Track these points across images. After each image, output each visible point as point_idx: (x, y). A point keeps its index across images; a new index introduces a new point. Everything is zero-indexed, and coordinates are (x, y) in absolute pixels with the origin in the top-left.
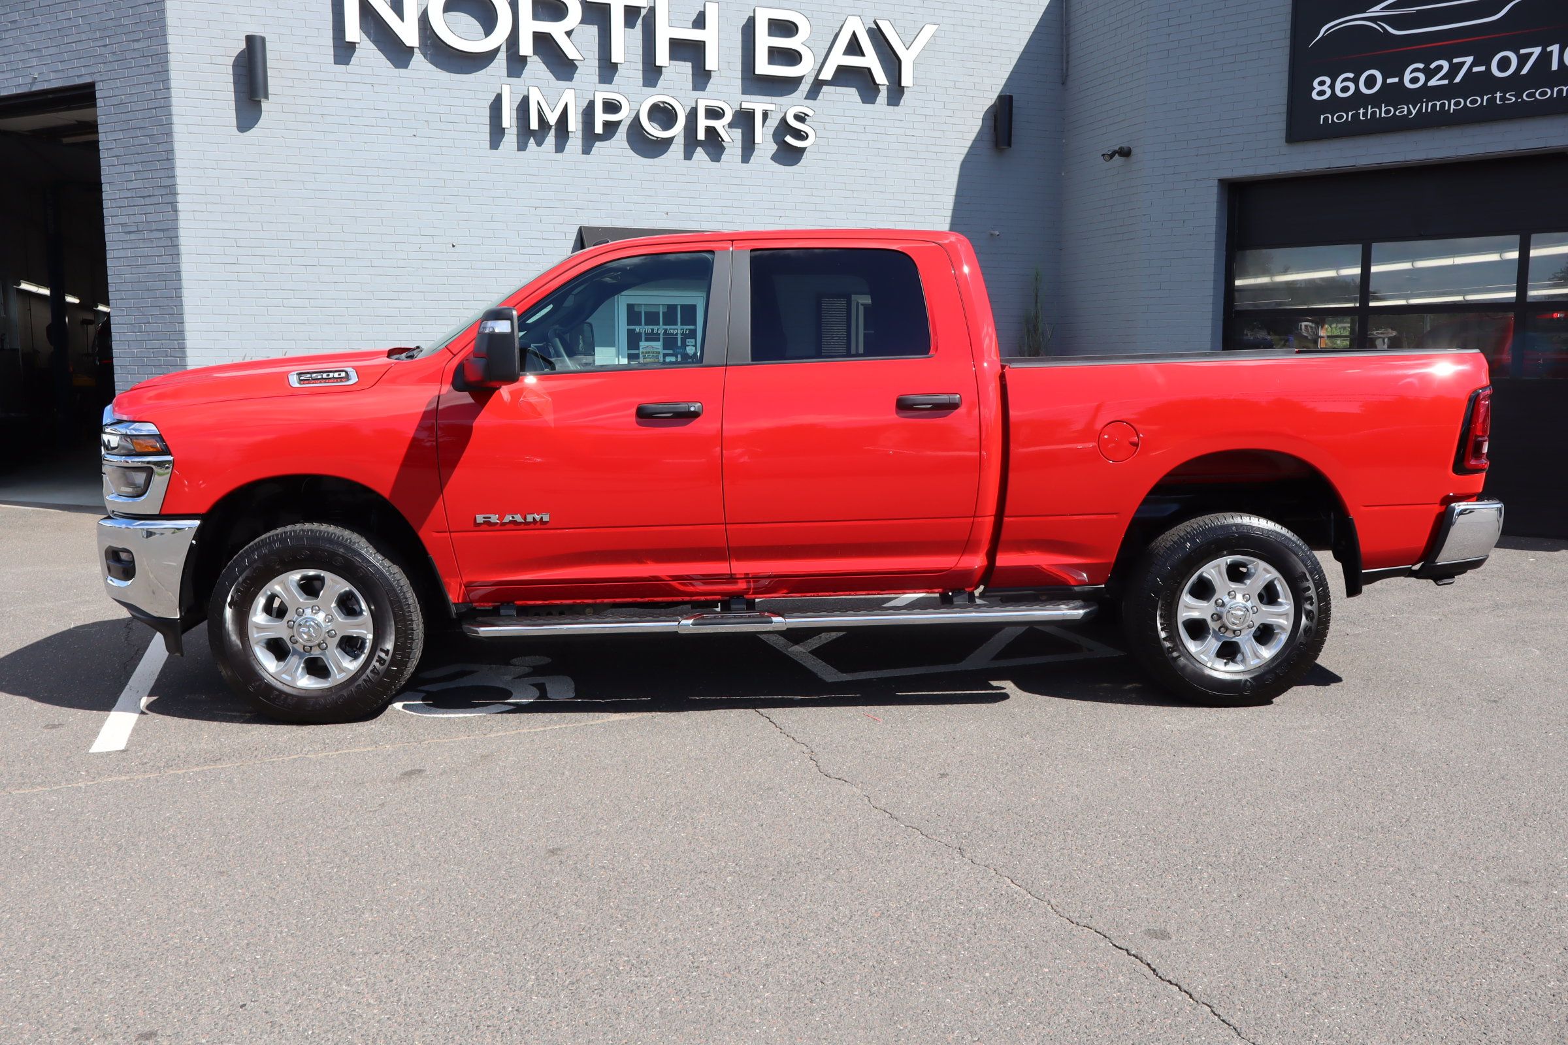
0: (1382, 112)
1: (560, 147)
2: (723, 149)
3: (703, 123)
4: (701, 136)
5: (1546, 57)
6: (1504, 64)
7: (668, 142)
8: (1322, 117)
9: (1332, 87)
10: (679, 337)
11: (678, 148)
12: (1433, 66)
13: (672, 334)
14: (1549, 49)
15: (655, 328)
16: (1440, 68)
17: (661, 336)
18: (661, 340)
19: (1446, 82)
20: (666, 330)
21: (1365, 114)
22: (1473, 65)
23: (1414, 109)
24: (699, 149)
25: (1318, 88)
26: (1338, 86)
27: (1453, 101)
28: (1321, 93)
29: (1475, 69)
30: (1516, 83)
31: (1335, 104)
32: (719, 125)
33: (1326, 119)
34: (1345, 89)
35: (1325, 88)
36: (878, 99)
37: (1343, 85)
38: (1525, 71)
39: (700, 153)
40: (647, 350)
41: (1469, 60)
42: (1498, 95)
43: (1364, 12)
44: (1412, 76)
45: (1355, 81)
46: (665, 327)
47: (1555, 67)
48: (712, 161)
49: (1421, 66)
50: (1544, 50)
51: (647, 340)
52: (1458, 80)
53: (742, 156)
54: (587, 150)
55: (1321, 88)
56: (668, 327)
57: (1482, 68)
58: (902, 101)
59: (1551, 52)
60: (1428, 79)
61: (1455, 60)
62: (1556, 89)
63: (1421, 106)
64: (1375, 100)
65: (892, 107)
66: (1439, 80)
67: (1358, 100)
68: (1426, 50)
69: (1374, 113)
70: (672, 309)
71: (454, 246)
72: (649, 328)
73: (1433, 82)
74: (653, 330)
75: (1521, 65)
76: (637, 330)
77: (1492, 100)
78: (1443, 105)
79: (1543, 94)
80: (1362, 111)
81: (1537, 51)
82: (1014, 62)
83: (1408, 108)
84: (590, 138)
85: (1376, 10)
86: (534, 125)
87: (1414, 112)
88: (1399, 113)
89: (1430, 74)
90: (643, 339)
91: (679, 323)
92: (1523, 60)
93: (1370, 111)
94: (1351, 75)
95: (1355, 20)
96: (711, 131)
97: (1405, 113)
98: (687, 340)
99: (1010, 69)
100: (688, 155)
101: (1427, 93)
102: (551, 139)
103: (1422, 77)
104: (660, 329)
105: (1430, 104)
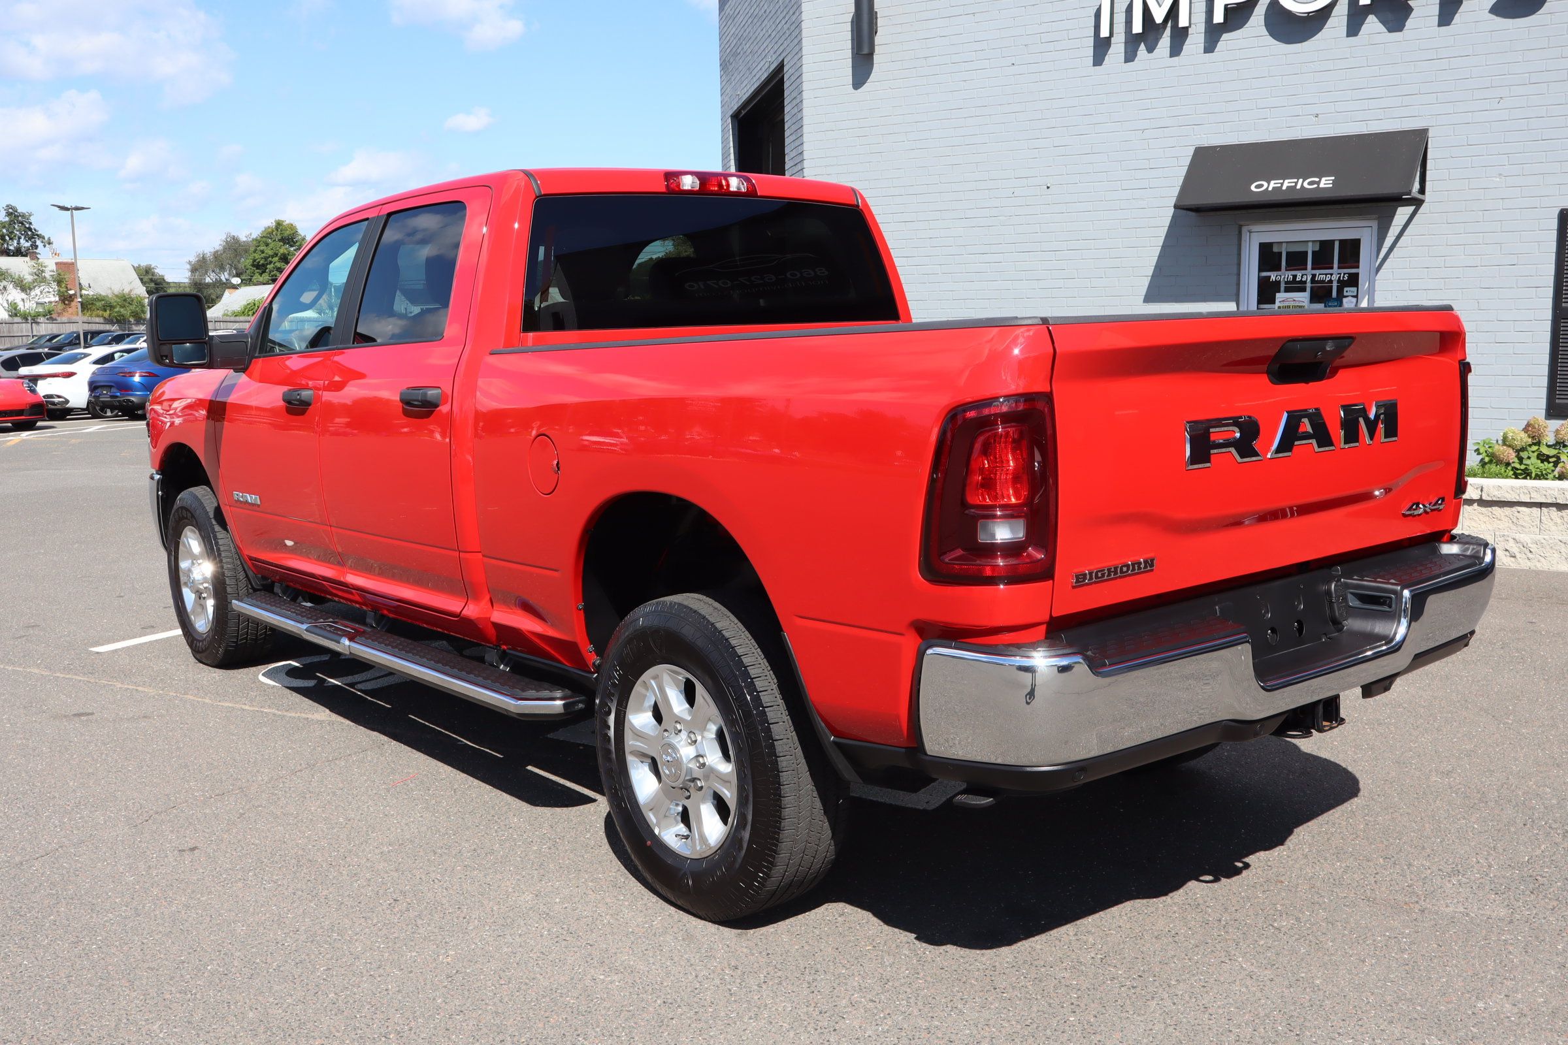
1: (1176, 49)
2: (1409, 11)
10: (1335, 285)
11: (1338, 20)
13: (1323, 282)
15: (1299, 274)
17: (1309, 285)
18: (1308, 289)
20: (1314, 276)
24: (1372, 19)
39: (1371, 23)
40: (1286, 304)
46: (1314, 272)
48: (1395, 30)
51: (1287, 290)
53: (1440, 15)
54: (1210, 47)
56: (1317, 272)
70: (1326, 246)
71: (1048, 188)
72: (1289, 275)
74: (1295, 277)
76: (1273, 278)
84: (1214, 33)
86: (1137, 28)
90: (1282, 289)
91: (1336, 265)
98: (1346, 289)
100: (1356, 30)
102: (1165, 40)
104: (1306, 275)
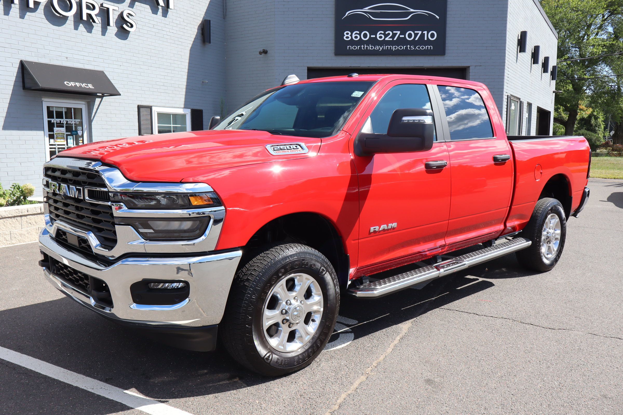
0: (370, 47)
1: (7, 12)
2: (92, 27)
3: (85, 11)
4: (85, 18)
5: (423, 35)
6: (410, 36)
7: (66, 18)
8: (348, 47)
9: (351, 35)
10: (74, 125)
11: (70, 23)
12: (387, 33)
13: (70, 124)
14: (424, 32)
15: (62, 120)
16: (389, 34)
17: (65, 125)
18: (65, 127)
19: (391, 39)
20: (67, 121)
21: (364, 48)
22: (400, 34)
23: (381, 48)
24: (81, 25)
25: (346, 36)
26: (354, 36)
27: (394, 47)
28: (347, 37)
29: (401, 36)
30: (413, 43)
31: (352, 42)
32: (93, 13)
33: (350, 48)
34: (356, 37)
35: (349, 36)
36: (158, 13)
37: (355, 36)
38: (417, 39)
39: (81, 27)
40: (58, 132)
41: (399, 32)
42: (409, 46)
43: (362, 9)
44: (379, 35)
45: (360, 34)
46: (66, 120)
47: (426, 39)
48: (88, 32)
49: (383, 32)
50: (422, 33)
51: (57, 127)
52: (395, 39)
53: (102, 31)
54: (22, 16)
55: (347, 36)
56: (68, 120)
57: (403, 36)
58: (168, 15)
59: (425, 33)
60: (385, 37)
61: (394, 32)
62: (426, 47)
63: (383, 47)
64: (367, 43)
65: (164, 18)
66: (389, 38)
67: (361, 42)
68: (385, 27)
69: (367, 48)
70: (69, 110)
72: (58, 120)
73: (387, 39)
74: (60, 121)
75: (415, 37)
76: (52, 121)
77: (407, 48)
78: (390, 47)
79: (423, 48)
80: (362, 46)
81: (420, 32)
82: (207, 5)
83: (379, 47)
84: (25, 9)
85: (366, 9)
87: (381, 49)
88: (376, 48)
89: (386, 36)
90: (55, 126)
91: (73, 118)
92: (416, 35)
93: (365, 47)
94: (358, 32)
95: (359, 11)
96: (89, 16)
97: (378, 49)
98: (78, 127)
99: (206, 8)
100: (76, 28)
101: (384, 43)
103: (383, 36)
104: (64, 121)
105: (386, 47)
